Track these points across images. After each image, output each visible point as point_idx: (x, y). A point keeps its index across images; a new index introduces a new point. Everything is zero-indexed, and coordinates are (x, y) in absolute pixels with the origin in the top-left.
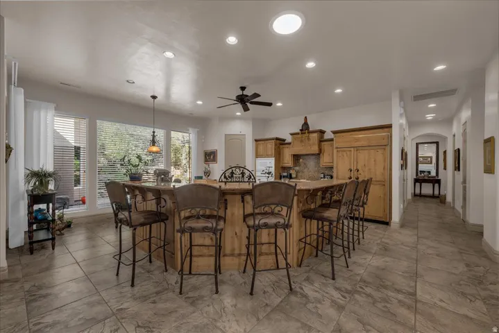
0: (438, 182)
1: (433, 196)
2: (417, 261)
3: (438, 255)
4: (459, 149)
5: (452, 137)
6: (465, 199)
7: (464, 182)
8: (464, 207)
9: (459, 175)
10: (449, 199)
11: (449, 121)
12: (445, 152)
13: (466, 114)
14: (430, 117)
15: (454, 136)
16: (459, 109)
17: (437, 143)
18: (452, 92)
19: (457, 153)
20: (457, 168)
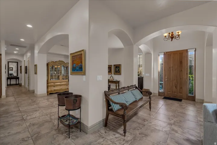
0: (18, 78)
1: (16, 84)
2: (17, 104)
3: (23, 100)
4: (27, 66)
5: (24, 61)
6: (29, 84)
7: (29, 77)
8: (29, 86)
9: (27, 75)
10: (23, 84)
11: (22, 55)
12: (21, 67)
13: (29, 54)
14: (15, 52)
15: (25, 61)
16: (26, 52)
17: (17, 62)
18: (25, 47)
19: (26, 68)
20: (26, 73)
